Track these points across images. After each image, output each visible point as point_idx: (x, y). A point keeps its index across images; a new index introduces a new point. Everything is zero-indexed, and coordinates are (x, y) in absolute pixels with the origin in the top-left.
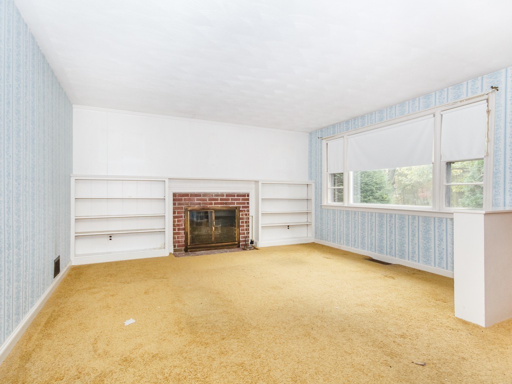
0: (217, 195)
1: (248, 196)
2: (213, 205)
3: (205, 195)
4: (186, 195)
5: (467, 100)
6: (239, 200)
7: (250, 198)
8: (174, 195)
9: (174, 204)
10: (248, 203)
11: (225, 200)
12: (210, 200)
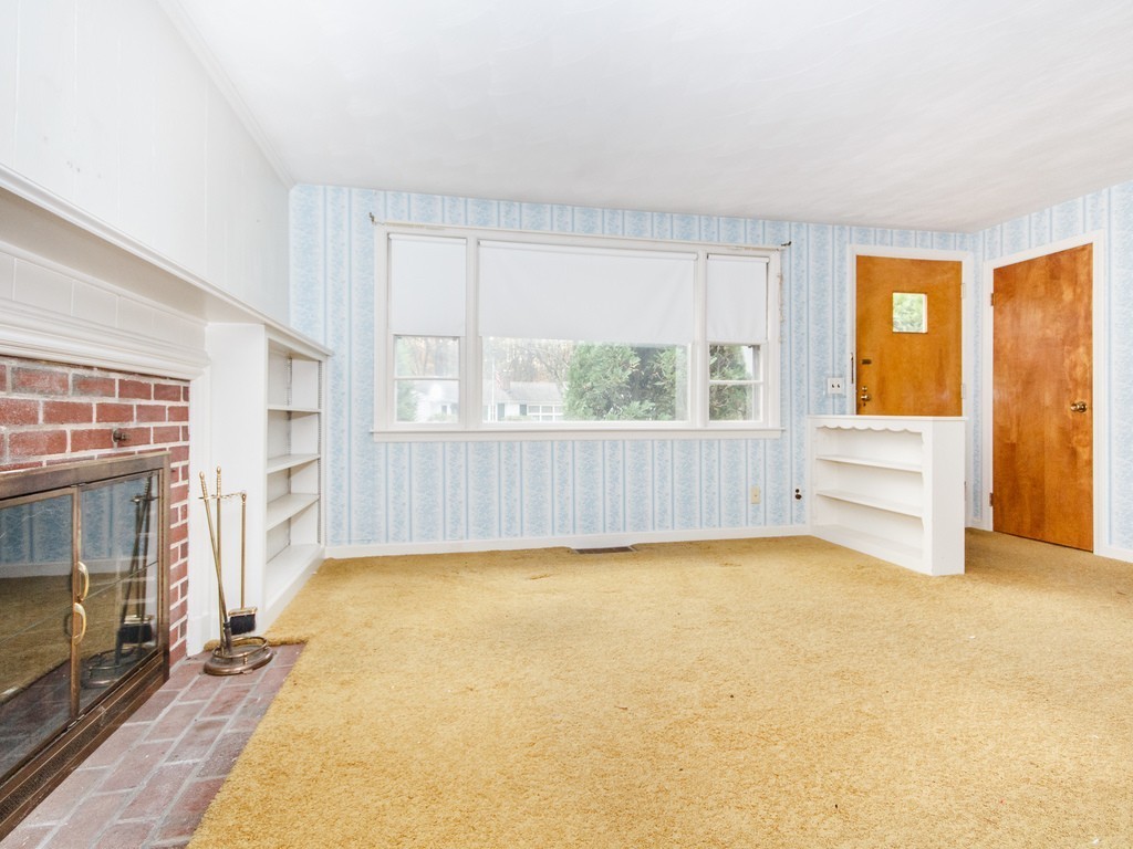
0: (86, 382)
1: (186, 393)
2: (68, 454)
5: (754, 249)
6: (162, 414)
12: (53, 413)
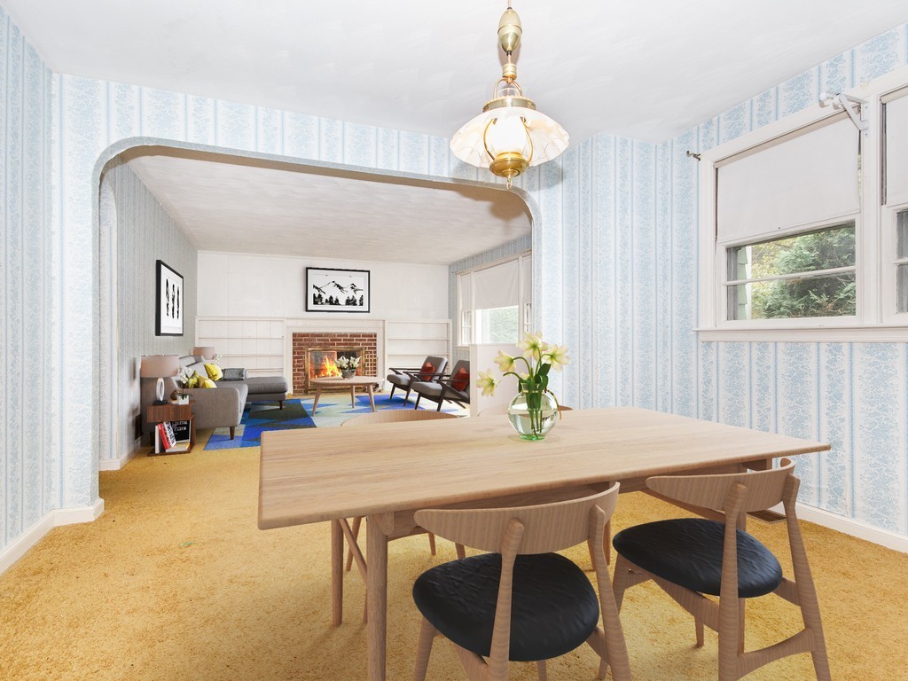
0: (340, 335)
1: (375, 336)
2: (335, 346)
3: (327, 335)
4: (307, 335)
6: (365, 340)
7: (378, 338)
8: (294, 335)
9: (294, 344)
10: (375, 344)
11: (349, 340)
12: (332, 340)
